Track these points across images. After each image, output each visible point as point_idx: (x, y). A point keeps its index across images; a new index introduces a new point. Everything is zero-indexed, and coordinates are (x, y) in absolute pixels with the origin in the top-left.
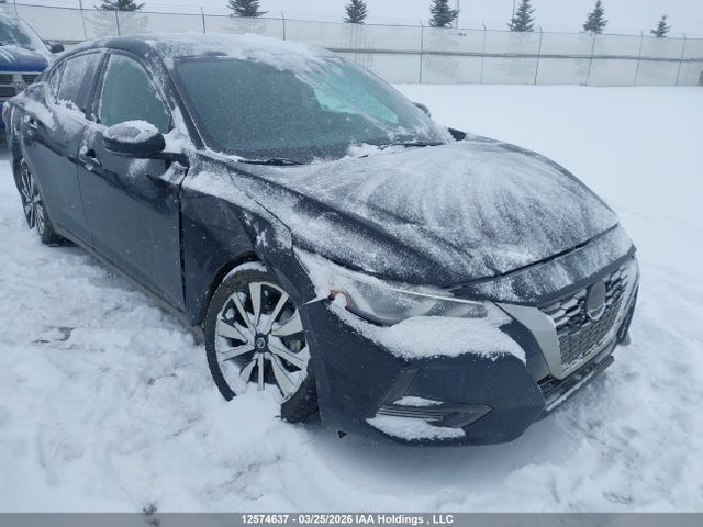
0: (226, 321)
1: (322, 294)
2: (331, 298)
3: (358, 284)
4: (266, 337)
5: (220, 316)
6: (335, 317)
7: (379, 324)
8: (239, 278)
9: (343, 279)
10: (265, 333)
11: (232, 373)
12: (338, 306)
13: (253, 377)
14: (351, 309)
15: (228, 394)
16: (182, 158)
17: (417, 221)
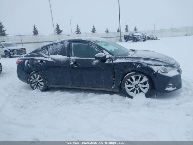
0: (127, 85)
1: (156, 71)
2: (158, 71)
3: (162, 68)
4: (137, 85)
5: (125, 84)
6: (159, 74)
7: (166, 73)
8: (129, 76)
9: (159, 68)
10: (137, 84)
11: (131, 94)
12: (159, 72)
13: (137, 92)
14: (161, 72)
15: (132, 97)
16: (110, 58)
17: (160, 59)
